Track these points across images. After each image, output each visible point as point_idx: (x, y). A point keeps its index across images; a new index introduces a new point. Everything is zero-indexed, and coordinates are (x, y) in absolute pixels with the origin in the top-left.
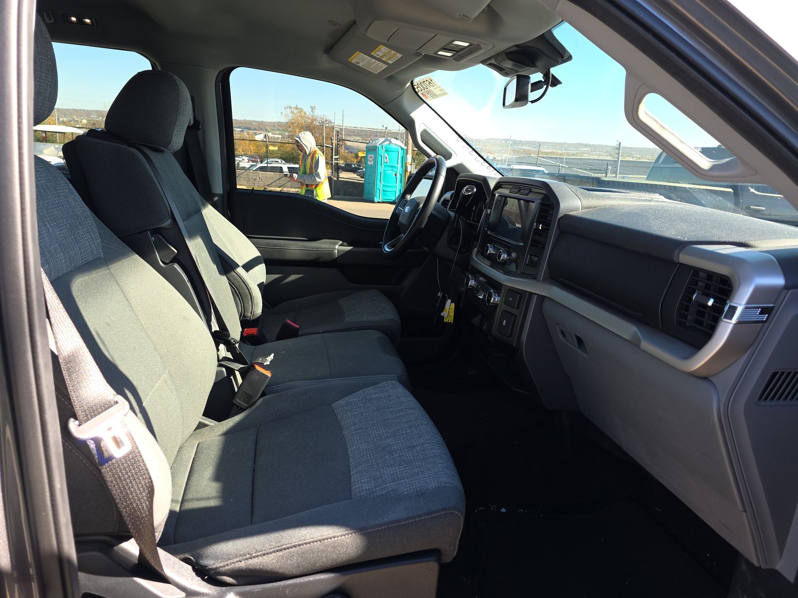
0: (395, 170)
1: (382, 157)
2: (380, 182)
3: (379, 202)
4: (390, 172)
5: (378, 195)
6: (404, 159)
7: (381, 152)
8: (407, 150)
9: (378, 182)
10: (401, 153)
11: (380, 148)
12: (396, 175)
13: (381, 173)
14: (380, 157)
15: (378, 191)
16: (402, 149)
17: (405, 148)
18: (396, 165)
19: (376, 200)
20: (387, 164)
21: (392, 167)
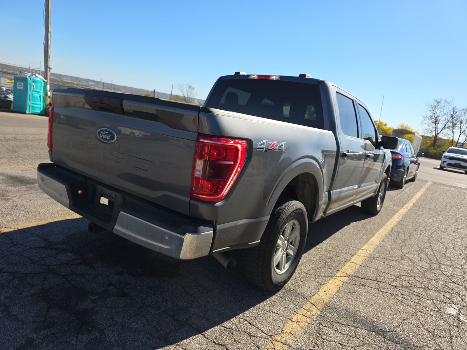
0: (40, 94)
1: (30, 85)
2: (30, 101)
3: (29, 114)
4: (36, 95)
5: (28, 109)
6: (45, 88)
7: (29, 81)
8: (47, 82)
9: (28, 101)
10: (43, 84)
11: (29, 79)
12: (40, 97)
13: (30, 95)
14: (29, 85)
15: (28, 107)
16: (44, 81)
17: (46, 81)
18: (40, 91)
19: (27, 112)
20: (34, 90)
21: (38, 92)
